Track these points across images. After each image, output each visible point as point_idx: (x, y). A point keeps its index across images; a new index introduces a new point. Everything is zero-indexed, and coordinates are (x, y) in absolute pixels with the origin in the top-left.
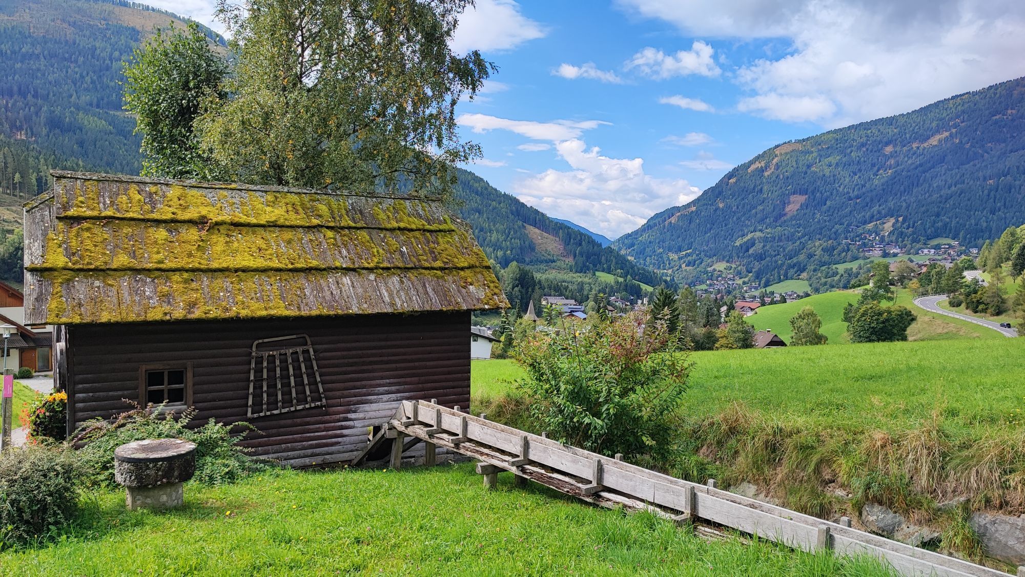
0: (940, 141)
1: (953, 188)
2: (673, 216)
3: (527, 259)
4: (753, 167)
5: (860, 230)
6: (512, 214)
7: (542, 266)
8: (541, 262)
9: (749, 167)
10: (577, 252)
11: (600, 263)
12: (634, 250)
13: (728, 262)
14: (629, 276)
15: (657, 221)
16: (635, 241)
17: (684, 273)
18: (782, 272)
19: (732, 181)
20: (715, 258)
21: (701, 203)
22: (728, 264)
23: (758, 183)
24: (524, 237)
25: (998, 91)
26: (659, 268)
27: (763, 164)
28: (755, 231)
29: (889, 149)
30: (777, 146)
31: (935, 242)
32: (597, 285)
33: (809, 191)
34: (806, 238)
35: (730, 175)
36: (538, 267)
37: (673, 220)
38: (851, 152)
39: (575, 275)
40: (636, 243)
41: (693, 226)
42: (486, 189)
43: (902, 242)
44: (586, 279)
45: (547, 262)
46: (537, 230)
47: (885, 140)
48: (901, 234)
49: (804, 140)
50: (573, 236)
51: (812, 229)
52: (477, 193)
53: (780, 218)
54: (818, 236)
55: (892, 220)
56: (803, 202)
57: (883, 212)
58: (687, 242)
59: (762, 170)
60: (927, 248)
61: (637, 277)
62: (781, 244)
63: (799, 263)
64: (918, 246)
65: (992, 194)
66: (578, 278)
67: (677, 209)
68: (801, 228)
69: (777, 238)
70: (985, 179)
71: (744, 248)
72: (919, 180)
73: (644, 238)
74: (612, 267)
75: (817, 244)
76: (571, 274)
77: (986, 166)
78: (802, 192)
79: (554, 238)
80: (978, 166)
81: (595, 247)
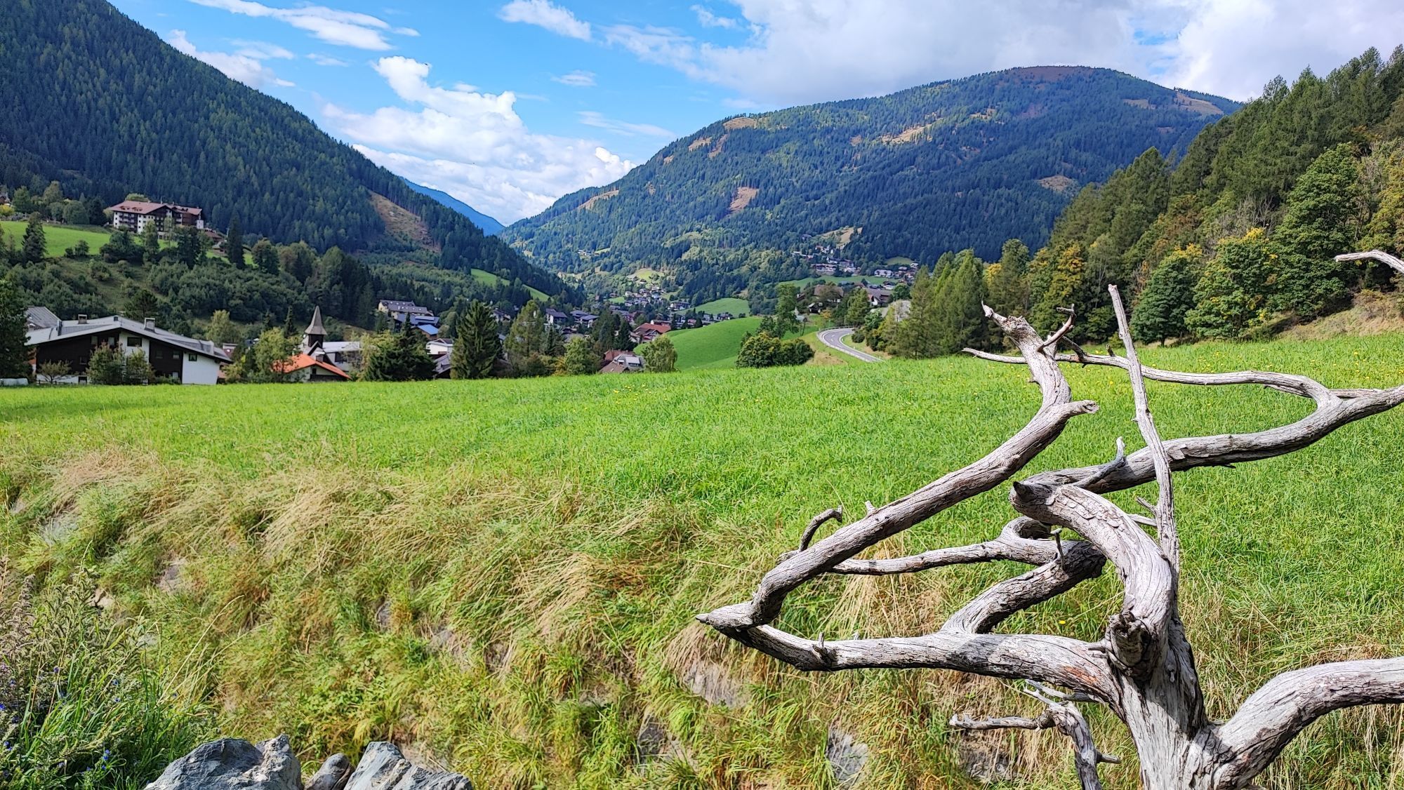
0: (913, 138)
1: (920, 198)
2: (588, 199)
3: (371, 244)
4: (696, 144)
5: (814, 241)
6: (351, 175)
7: (394, 256)
8: (393, 249)
9: (691, 143)
10: (447, 239)
11: (479, 257)
12: (532, 242)
13: (654, 268)
14: (517, 279)
15: (566, 205)
16: (534, 230)
17: (598, 279)
18: (719, 287)
19: (669, 159)
20: (638, 262)
21: (625, 186)
22: (655, 272)
23: (700, 166)
24: (368, 211)
25: (980, 84)
26: (565, 270)
27: (708, 141)
28: (691, 230)
29: (856, 141)
30: (727, 120)
31: (892, 262)
32: (472, 288)
33: (762, 183)
34: (752, 245)
35: (666, 152)
36: (387, 256)
37: (588, 205)
38: (814, 138)
39: (440, 272)
40: (537, 233)
41: (613, 216)
42: (311, 132)
43: (859, 258)
44: (456, 278)
45: (400, 249)
46: (389, 203)
47: (853, 128)
48: (858, 249)
49: (760, 116)
50: (442, 215)
51: (760, 234)
52: (295, 137)
53: (724, 216)
54: (766, 244)
55: (851, 231)
56: (753, 197)
57: (842, 219)
58: (604, 237)
59: (707, 149)
60: (884, 268)
61: (529, 281)
62: (722, 250)
63: (739, 276)
64: (875, 265)
65: (959, 208)
66: (446, 276)
67: (595, 191)
68: (747, 232)
69: (717, 242)
70: (954, 190)
71: (676, 252)
72: (884, 184)
73: (548, 226)
74: (496, 265)
75: (763, 254)
76: (436, 270)
77: (957, 174)
78: (754, 184)
79: (414, 216)
80: (949, 173)
81: (474, 235)
